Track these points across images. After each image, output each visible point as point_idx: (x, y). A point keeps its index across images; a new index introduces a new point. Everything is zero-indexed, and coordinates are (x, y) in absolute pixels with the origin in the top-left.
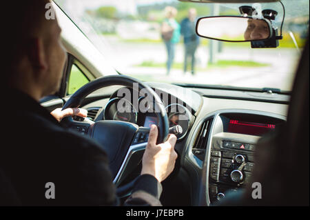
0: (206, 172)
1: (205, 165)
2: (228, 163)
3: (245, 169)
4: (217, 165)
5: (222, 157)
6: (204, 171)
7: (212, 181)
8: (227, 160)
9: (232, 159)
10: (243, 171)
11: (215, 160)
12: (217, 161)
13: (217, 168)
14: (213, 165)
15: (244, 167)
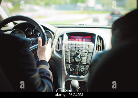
0: (63, 59)
1: (63, 56)
2: (73, 54)
3: (81, 56)
4: (68, 56)
5: (70, 52)
6: (62, 59)
7: (67, 63)
8: (73, 53)
9: (75, 52)
10: (80, 57)
11: (67, 53)
12: (68, 54)
13: (68, 57)
14: (66, 56)
15: (80, 55)
